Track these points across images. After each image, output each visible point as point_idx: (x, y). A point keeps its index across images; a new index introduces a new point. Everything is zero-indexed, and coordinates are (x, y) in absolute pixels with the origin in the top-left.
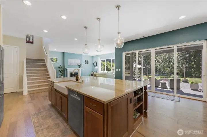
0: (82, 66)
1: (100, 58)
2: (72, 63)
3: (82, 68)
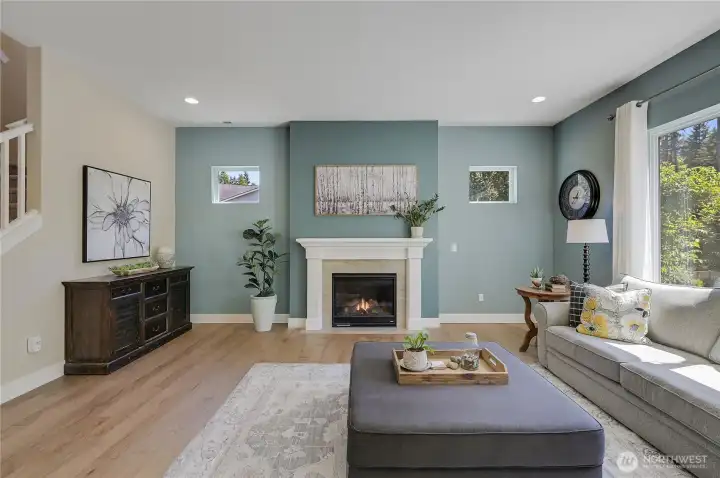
1: (640, 112)
2: (346, 200)
3: (424, 236)
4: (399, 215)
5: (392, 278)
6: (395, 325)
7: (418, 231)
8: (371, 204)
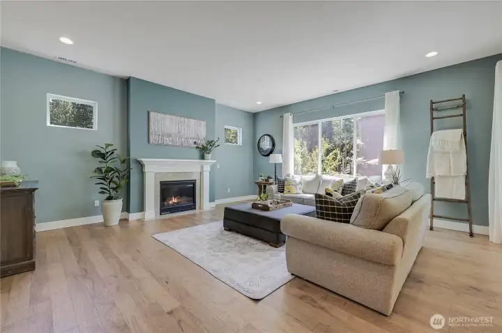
0: (215, 150)
1: (291, 118)
2: (169, 136)
3: (212, 159)
4: (197, 148)
5: (194, 183)
6: (195, 209)
7: (208, 156)
8: (183, 139)
